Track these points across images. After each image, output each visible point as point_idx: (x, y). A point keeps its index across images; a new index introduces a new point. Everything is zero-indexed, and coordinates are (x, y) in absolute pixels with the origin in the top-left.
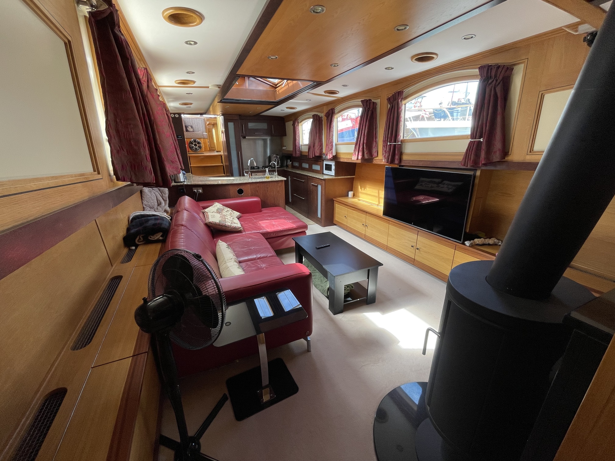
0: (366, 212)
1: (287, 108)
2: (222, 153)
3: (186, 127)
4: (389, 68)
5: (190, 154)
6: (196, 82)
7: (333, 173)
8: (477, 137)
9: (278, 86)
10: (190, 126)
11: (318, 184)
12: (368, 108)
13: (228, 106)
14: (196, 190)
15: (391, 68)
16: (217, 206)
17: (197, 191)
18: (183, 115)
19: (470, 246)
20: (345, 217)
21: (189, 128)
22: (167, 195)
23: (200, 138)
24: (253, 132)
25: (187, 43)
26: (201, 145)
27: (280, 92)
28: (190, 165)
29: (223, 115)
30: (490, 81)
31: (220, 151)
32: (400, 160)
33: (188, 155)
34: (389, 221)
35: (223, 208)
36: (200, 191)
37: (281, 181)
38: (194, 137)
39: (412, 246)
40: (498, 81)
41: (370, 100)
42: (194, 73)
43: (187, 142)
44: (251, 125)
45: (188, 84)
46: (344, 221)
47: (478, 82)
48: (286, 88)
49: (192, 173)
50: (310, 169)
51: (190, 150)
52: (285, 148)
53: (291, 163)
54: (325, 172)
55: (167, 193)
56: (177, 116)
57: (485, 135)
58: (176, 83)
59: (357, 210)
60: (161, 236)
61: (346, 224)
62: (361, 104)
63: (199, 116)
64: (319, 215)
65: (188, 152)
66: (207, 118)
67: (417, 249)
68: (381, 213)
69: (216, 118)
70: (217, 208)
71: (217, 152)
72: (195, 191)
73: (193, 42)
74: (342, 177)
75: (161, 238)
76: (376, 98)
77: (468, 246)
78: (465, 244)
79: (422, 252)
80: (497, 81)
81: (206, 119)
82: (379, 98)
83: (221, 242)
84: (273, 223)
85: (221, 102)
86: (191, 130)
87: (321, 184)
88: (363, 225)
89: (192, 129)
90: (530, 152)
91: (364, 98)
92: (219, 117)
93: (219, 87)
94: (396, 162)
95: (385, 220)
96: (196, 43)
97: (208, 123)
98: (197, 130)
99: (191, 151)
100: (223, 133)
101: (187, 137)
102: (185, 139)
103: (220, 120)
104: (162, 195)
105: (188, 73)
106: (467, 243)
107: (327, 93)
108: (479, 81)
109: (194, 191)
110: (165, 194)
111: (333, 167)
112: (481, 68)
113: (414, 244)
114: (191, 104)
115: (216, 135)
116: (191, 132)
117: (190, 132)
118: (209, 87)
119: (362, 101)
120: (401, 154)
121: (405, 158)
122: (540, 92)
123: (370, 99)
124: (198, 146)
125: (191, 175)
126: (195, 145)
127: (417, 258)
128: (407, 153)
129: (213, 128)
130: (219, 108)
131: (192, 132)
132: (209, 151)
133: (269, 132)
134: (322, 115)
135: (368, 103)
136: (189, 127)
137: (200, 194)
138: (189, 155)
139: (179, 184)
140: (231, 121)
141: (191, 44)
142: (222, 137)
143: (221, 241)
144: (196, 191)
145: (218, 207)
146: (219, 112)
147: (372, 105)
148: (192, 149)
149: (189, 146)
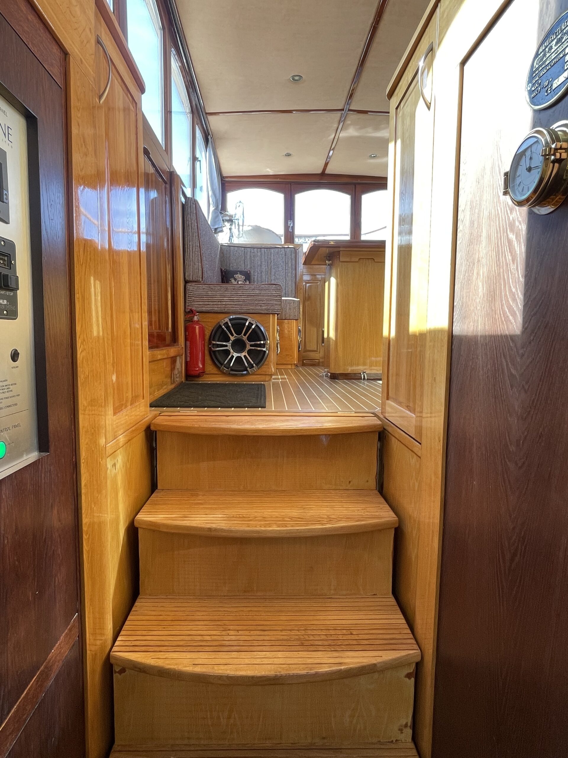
38: (238, 309)
124: (248, 348)
126: (239, 345)
136: (236, 276)
148: (222, 364)
149: (210, 350)
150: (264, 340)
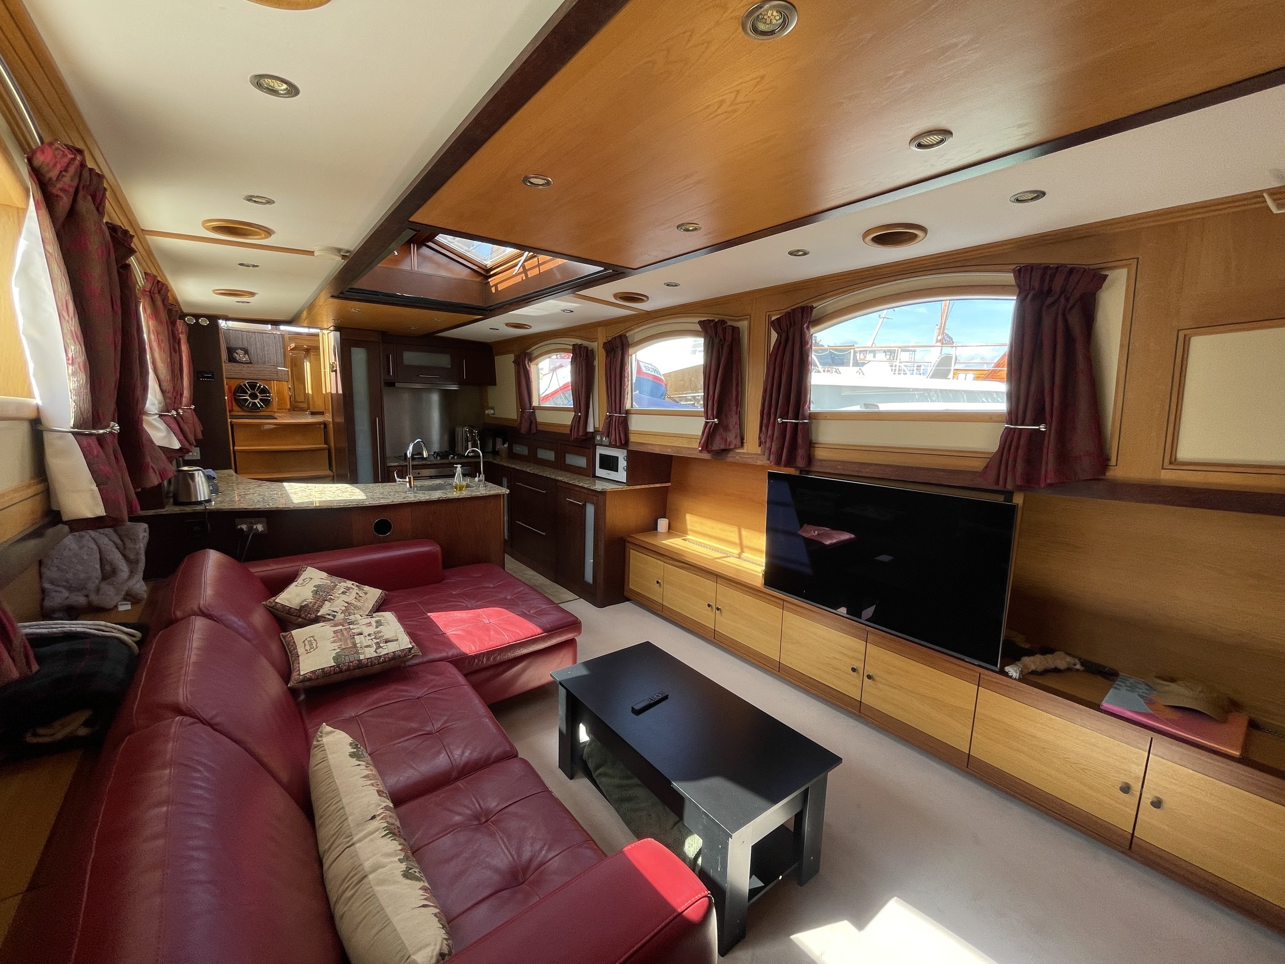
0: (717, 576)
1: (507, 325)
2: (328, 418)
3: (231, 351)
4: (798, 251)
5: (237, 419)
6: (274, 232)
7: (621, 475)
8: (1027, 421)
9: (492, 273)
10: (242, 349)
11: (585, 503)
12: (721, 340)
13: (356, 308)
14: (244, 524)
15: (801, 253)
16: (311, 579)
17: (251, 529)
18: (224, 322)
19: (1020, 680)
20: (658, 582)
21: (237, 354)
22: (142, 546)
23: (268, 380)
24: (416, 372)
25: (259, 81)
26: (269, 396)
27: (500, 287)
28: (234, 446)
29: (337, 328)
30: (1049, 300)
31: (322, 413)
32: (810, 459)
33: (229, 420)
34: (784, 600)
35: (332, 582)
36: (260, 527)
37: (497, 496)
38: (251, 377)
39: (854, 670)
40: (1071, 302)
41: (723, 322)
42: (270, 202)
43: (230, 388)
44: (411, 358)
45: (247, 235)
46: (655, 594)
47: (1015, 301)
48: (518, 279)
49: (236, 472)
50: (560, 464)
51: (236, 408)
52: (492, 412)
53: (506, 446)
54: (600, 472)
55: (141, 538)
56: (204, 322)
57: (1052, 417)
58: (207, 228)
59: (690, 569)
60: (86, 724)
61: (660, 601)
62: (698, 328)
63: (269, 327)
64: (589, 577)
65: (230, 411)
66: (290, 333)
67: (869, 677)
68: (759, 581)
69: (317, 335)
70: (315, 586)
71: (313, 413)
72: (242, 529)
73: (285, 86)
74: (643, 486)
75: (83, 732)
76: (737, 318)
77: (1015, 679)
78: (1006, 674)
79: (881, 686)
80: (1067, 300)
81: (287, 336)
82: (747, 319)
83: (328, 733)
84: (485, 620)
85: (341, 296)
86: (244, 359)
87: (595, 502)
88: (709, 605)
89: (247, 356)
90: (1171, 463)
91: (706, 317)
92: (326, 335)
93: (344, 257)
94: (801, 463)
95: (772, 599)
96: (293, 90)
97: (293, 345)
98: (260, 360)
99: (238, 409)
100: (336, 371)
101: (229, 376)
102: (225, 380)
103: (329, 340)
104: (124, 544)
105: (250, 199)
106: (1013, 671)
107: (620, 298)
108: (1015, 298)
109: (239, 527)
110: (135, 541)
111: (622, 464)
112: (1020, 273)
113: (859, 665)
114: (252, 294)
115: (311, 375)
116: (242, 365)
117: (241, 363)
118: (313, 252)
119: (701, 323)
120: (811, 445)
121: (820, 454)
122: (1178, 331)
123: (722, 320)
124: (259, 398)
125: (234, 478)
126: (254, 396)
127: (868, 700)
128: (826, 444)
129: (305, 357)
130: (328, 312)
131: (245, 365)
132: (289, 410)
133: (452, 374)
134: (597, 346)
135: (720, 331)
136: (237, 351)
137: (257, 535)
138: (231, 422)
139: (188, 509)
140: (358, 344)
141: (273, 92)
142: (332, 384)
143: (329, 729)
144: (244, 527)
145: (318, 582)
146: (329, 323)
147: (729, 332)
148: (243, 406)
149: (235, 399)
150: (269, 393)
